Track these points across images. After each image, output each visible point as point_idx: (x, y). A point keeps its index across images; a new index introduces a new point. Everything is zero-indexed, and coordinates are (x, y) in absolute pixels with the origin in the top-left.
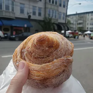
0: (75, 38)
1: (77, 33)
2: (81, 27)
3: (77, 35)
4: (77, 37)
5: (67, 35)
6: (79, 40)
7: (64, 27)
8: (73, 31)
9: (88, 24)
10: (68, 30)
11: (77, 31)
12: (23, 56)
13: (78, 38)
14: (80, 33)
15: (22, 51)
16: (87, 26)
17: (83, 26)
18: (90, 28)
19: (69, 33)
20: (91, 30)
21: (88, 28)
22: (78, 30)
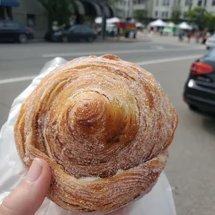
0: (127, 35)
1: (133, 25)
2: (142, 11)
3: (133, 28)
4: (132, 34)
5: (110, 30)
6: (138, 41)
7: (102, 8)
8: (124, 21)
9: (157, 4)
10: (112, 16)
11: (133, 21)
12: (40, 136)
13: (134, 37)
14: (139, 25)
15: (37, 123)
16: (155, 9)
17: (146, 6)
18: (163, 14)
19: (113, 23)
20: (165, 18)
21: (157, 13)
22: (135, 18)
